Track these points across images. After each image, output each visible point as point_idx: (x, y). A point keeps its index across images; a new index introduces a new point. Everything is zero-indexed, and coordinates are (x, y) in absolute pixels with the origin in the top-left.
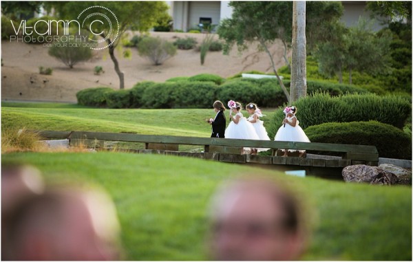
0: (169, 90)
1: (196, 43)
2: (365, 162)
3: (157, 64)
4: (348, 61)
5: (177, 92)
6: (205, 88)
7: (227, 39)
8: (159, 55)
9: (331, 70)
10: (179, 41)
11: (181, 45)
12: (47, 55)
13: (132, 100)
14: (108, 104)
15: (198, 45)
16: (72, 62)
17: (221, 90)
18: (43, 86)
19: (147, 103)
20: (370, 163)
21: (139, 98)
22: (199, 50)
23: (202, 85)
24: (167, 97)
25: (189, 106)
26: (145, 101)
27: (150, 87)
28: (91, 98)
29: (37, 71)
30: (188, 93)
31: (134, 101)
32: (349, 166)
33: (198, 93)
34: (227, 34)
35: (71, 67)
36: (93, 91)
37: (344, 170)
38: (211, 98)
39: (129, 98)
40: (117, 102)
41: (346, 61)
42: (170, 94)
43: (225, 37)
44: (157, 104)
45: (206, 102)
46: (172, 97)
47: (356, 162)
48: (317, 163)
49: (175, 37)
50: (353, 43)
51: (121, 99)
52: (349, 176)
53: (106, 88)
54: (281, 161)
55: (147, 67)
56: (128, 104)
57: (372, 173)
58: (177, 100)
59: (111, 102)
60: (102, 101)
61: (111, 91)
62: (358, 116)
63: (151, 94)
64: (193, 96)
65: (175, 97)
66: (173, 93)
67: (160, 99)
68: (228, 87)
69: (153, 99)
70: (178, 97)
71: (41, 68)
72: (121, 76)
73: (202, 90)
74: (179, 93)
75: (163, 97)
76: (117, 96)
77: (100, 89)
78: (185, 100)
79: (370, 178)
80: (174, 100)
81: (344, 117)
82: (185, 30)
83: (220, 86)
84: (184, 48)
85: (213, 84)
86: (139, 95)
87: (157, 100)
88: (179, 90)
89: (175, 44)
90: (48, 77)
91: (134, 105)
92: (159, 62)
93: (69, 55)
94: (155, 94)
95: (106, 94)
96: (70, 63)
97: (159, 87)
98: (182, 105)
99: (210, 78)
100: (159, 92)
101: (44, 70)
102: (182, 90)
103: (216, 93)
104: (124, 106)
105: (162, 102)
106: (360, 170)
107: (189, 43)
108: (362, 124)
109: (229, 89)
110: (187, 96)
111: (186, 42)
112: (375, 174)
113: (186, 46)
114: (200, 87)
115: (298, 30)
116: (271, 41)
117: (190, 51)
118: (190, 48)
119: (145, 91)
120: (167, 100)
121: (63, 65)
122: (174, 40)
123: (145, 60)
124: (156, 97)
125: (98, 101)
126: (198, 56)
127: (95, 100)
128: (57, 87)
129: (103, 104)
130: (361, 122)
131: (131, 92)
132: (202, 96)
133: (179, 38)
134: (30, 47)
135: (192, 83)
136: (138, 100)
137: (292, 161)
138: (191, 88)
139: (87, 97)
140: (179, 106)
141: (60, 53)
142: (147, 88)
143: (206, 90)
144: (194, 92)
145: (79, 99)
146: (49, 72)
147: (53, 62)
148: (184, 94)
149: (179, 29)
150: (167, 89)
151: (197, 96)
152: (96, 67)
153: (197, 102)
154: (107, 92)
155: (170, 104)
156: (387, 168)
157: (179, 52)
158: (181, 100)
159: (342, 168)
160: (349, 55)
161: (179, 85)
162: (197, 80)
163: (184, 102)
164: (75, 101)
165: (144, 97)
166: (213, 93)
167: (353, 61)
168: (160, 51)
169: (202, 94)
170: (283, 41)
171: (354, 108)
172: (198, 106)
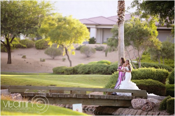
0: (89, 67)
1: (104, 48)
2: (141, 98)
3: (88, 57)
4: (162, 55)
5: (92, 68)
6: (103, 66)
7: (110, 46)
8: (89, 53)
9: (155, 58)
10: (97, 47)
11: (98, 49)
12: (44, 54)
13: (74, 72)
14: (65, 73)
15: (105, 49)
16: (54, 56)
17: (109, 67)
18: (41, 66)
19: (80, 72)
20: (144, 98)
21: (77, 70)
22: (105, 51)
23: (102, 65)
24: (88, 70)
25: (97, 73)
26: (79, 72)
27: (81, 66)
28: (58, 71)
29: (39, 60)
30: (96, 68)
31: (75, 71)
32: (134, 99)
33: (100, 68)
34: (110, 44)
35: (54, 58)
36: (59, 68)
37: (132, 101)
38: (105, 70)
39: (73, 71)
40: (68, 72)
41: (161, 55)
42: (89, 68)
43: (110, 45)
44: (84, 73)
45: (103, 72)
46: (90, 70)
47: (138, 97)
48: (120, 98)
49: (96, 46)
50: (164, 47)
51: (70, 71)
52: (134, 103)
53: (64, 67)
54: (104, 97)
55: (84, 58)
56: (73, 73)
57: (144, 102)
58: (92, 71)
59: (66, 72)
60: (62, 72)
61: (66, 68)
62: (146, 77)
63: (82, 69)
64: (98, 69)
65: (91, 70)
66: (90, 68)
67: (85, 71)
68: (112, 66)
69: (82, 71)
70: (92, 70)
71: (41, 59)
72: (70, 62)
73: (102, 67)
74: (93, 68)
75: (86, 70)
76: (68, 70)
77: (62, 67)
78: (95, 71)
79: (143, 104)
80: (91, 71)
81: (139, 77)
82: (101, 43)
83: (109, 65)
84: (99, 50)
85: (106, 64)
86: (77, 69)
87: (84, 71)
88: (93, 67)
89: (95, 49)
90: (43, 62)
91: (75, 73)
92: (89, 56)
93: (52, 54)
94: (83, 69)
95: (64, 69)
96: (53, 57)
97: (85, 66)
98: (94, 73)
99: (105, 62)
100: (85, 68)
101: (42, 60)
102: (94, 67)
103: (107, 68)
104: (71, 74)
105: (86, 72)
106: (139, 101)
107: (101, 48)
108: (145, 81)
109: (113, 66)
110: (96, 69)
111: (100, 48)
112: (145, 102)
113: (100, 50)
114: (101, 66)
115: (121, 41)
116: (128, 47)
117: (102, 51)
118: (102, 50)
119: (79, 68)
120: (88, 71)
121: (50, 58)
122: (96, 47)
123: (83, 55)
124: (83, 70)
125: (61, 72)
126: (104, 54)
127: (59, 71)
128: (47, 67)
129: (63, 73)
130: (145, 80)
131: (74, 68)
132: (102, 69)
133: (97, 46)
134: (38, 51)
135: (98, 64)
136: (76, 71)
137: (109, 97)
138: (97, 66)
139: (56, 70)
140: (93, 73)
141: (49, 53)
142: (80, 66)
143: (103, 67)
144: (99, 68)
145: (54, 71)
146: (44, 61)
147: (46, 57)
148: (95, 69)
149: (99, 43)
150: (88, 66)
151: (100, 69)
152: (63, 58)
153: (100, 72)
154: (64, 68)
155: (89, 73)
156: (151, 100)
157: (97, 52)
158: (93, 71)
159: (131, 100)
160: (163, 53)
161: (93, 65)
162: (100, 63)
163: (95, 72)
164: (52, 72)
165: (79, 70)
166: (106, 68)
167: (164, 55)
168: (89, 52)
169: (102, 68)
170: (133, 47)
171: (144, 74)
172: (100, 73)
